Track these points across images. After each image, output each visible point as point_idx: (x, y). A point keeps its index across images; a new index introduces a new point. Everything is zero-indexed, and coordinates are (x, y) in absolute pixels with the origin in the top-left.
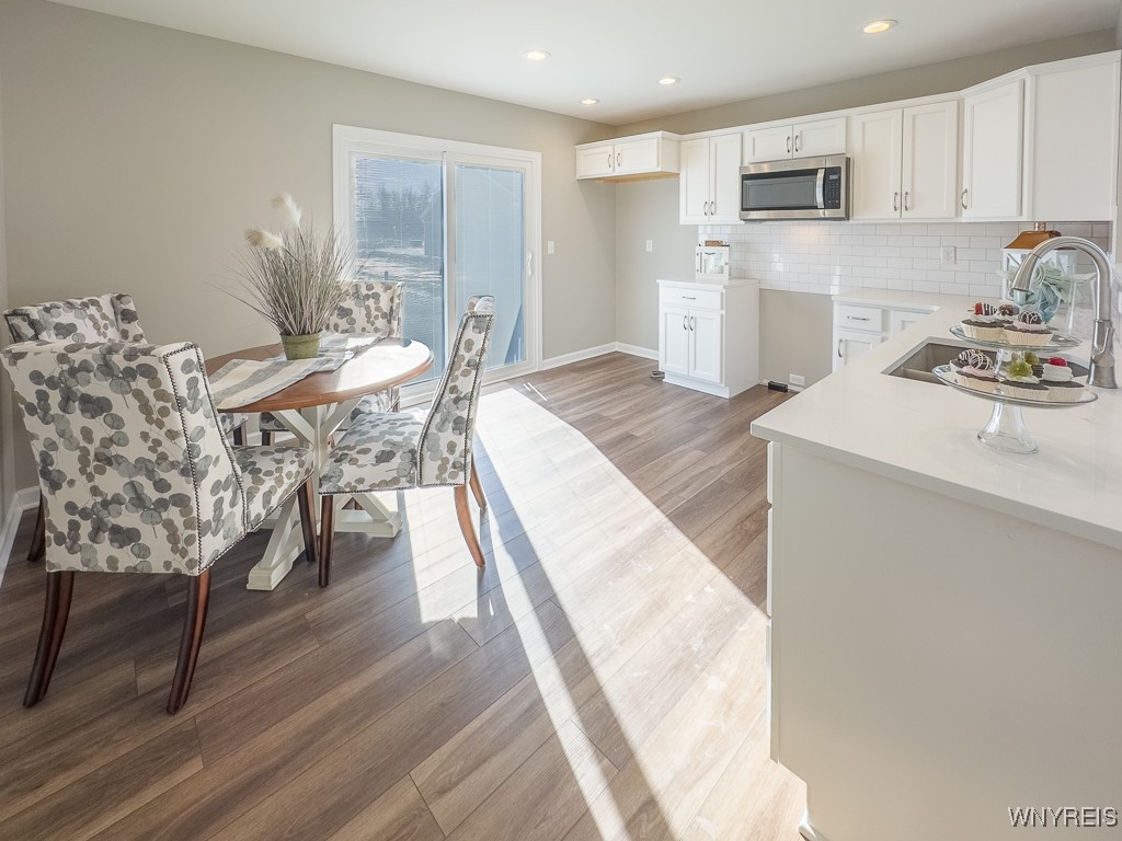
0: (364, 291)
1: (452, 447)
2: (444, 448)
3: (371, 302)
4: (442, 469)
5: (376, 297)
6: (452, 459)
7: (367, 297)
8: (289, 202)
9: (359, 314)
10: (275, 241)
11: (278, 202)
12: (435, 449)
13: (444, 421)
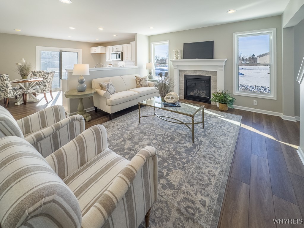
0: (39, 72)
1: (43, 88)
2: (42, 88)
3: (40, 74)
4: (42, 91)
5: (41, 73)
6: (43, 90)
7: (39, 73)
8: (23, 59)
9: (38, 75)
10: (21, 64)
11: (21, 59)
12: (41, 88)
13: (42, 85)
